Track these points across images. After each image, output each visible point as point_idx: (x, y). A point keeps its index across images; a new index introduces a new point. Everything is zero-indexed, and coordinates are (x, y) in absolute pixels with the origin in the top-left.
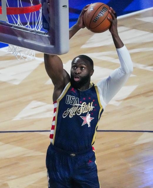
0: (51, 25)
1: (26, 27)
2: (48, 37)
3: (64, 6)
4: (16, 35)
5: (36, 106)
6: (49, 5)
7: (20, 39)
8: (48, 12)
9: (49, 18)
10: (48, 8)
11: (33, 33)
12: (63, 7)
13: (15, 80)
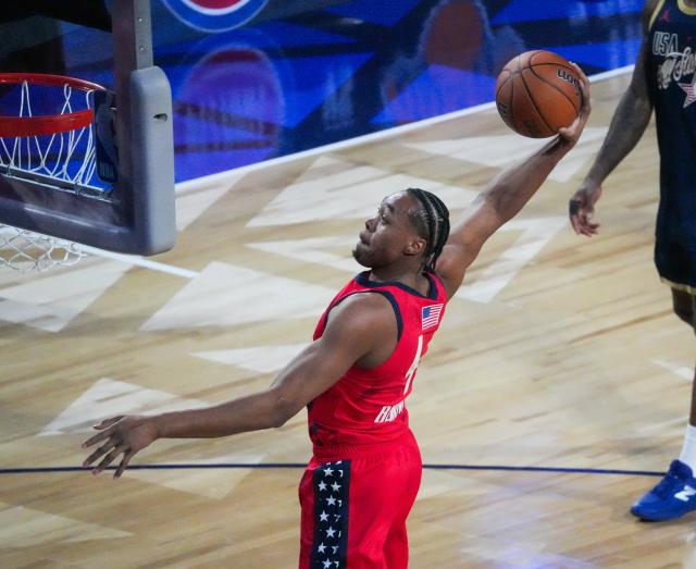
0: (122, 170)
1: (39, 171)
2: (113, 205)
3: (158, 116)
4: (18, 198)
5: (110, 395)
6: (115, 112)
7: (31, 209)
8: (114, 133)
9: (116, 149)
10: (112, 121)
11: (68, 191)
12: (156, 120)
13: (49, 317)
